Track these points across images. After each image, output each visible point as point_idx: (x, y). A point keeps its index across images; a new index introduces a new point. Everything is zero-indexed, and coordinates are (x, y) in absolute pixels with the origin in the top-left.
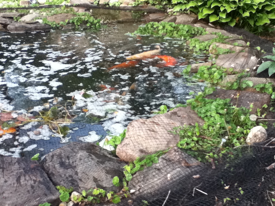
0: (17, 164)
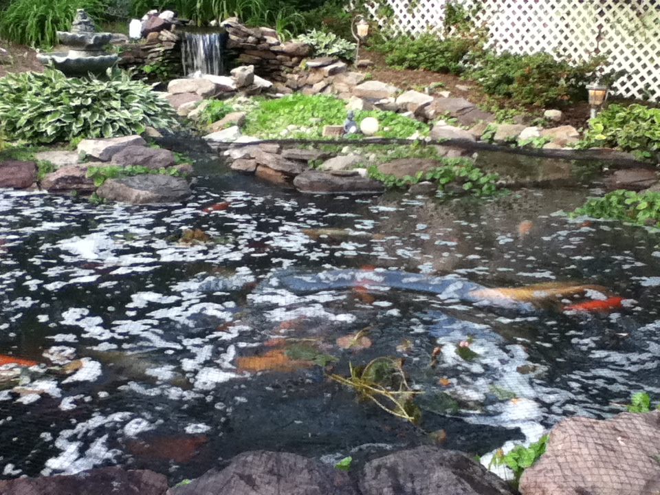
0: (305, 471)
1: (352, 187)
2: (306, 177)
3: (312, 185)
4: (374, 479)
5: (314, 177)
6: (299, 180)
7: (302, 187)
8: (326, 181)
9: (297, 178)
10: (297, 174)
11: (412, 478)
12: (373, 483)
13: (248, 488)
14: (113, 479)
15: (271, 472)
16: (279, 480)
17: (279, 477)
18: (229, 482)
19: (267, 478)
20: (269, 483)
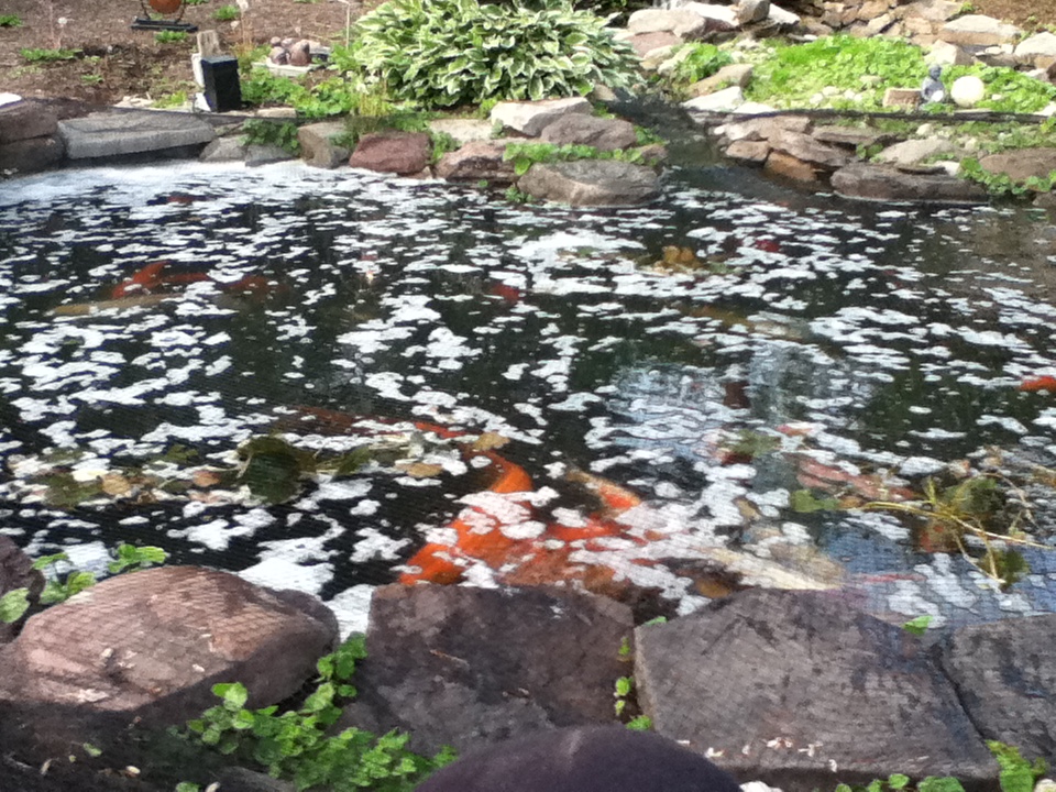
0: (854, 627)
1: (933, 192)
2: (855, 172)
3: (862, 187)
4: (968, 655)
5: (867, 173)
6: (840, 178)
7: (845, 188)
8: (888, 180)
9: (837, 174)
10: (837, 168)
11: (1036, 660)
12: (967, 660)
13: (760, 641)
14: (553, 602)
15: (797, 622)
16: (810, 636)
17: (812, 632)
18: (730, 627)
19: (792, 630)
20: (795, 638)
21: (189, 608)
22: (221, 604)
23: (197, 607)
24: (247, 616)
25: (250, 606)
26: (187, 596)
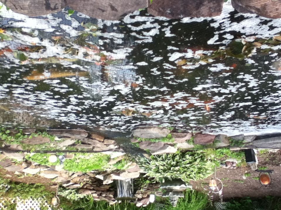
2: (82, 137)
3: (80, 133)
5: (78, 137)
6: (86, 135)
7: (84, 133)
8: (73, 135)
10: (86, 138)
13: (114, 5)
19: (105, 9)
20: (105, 7)
21: (277, 6)
22: (267, 8)
23: (274, 6)
24: (260, 4)
25: (259, 7)
26: (277, 9)
